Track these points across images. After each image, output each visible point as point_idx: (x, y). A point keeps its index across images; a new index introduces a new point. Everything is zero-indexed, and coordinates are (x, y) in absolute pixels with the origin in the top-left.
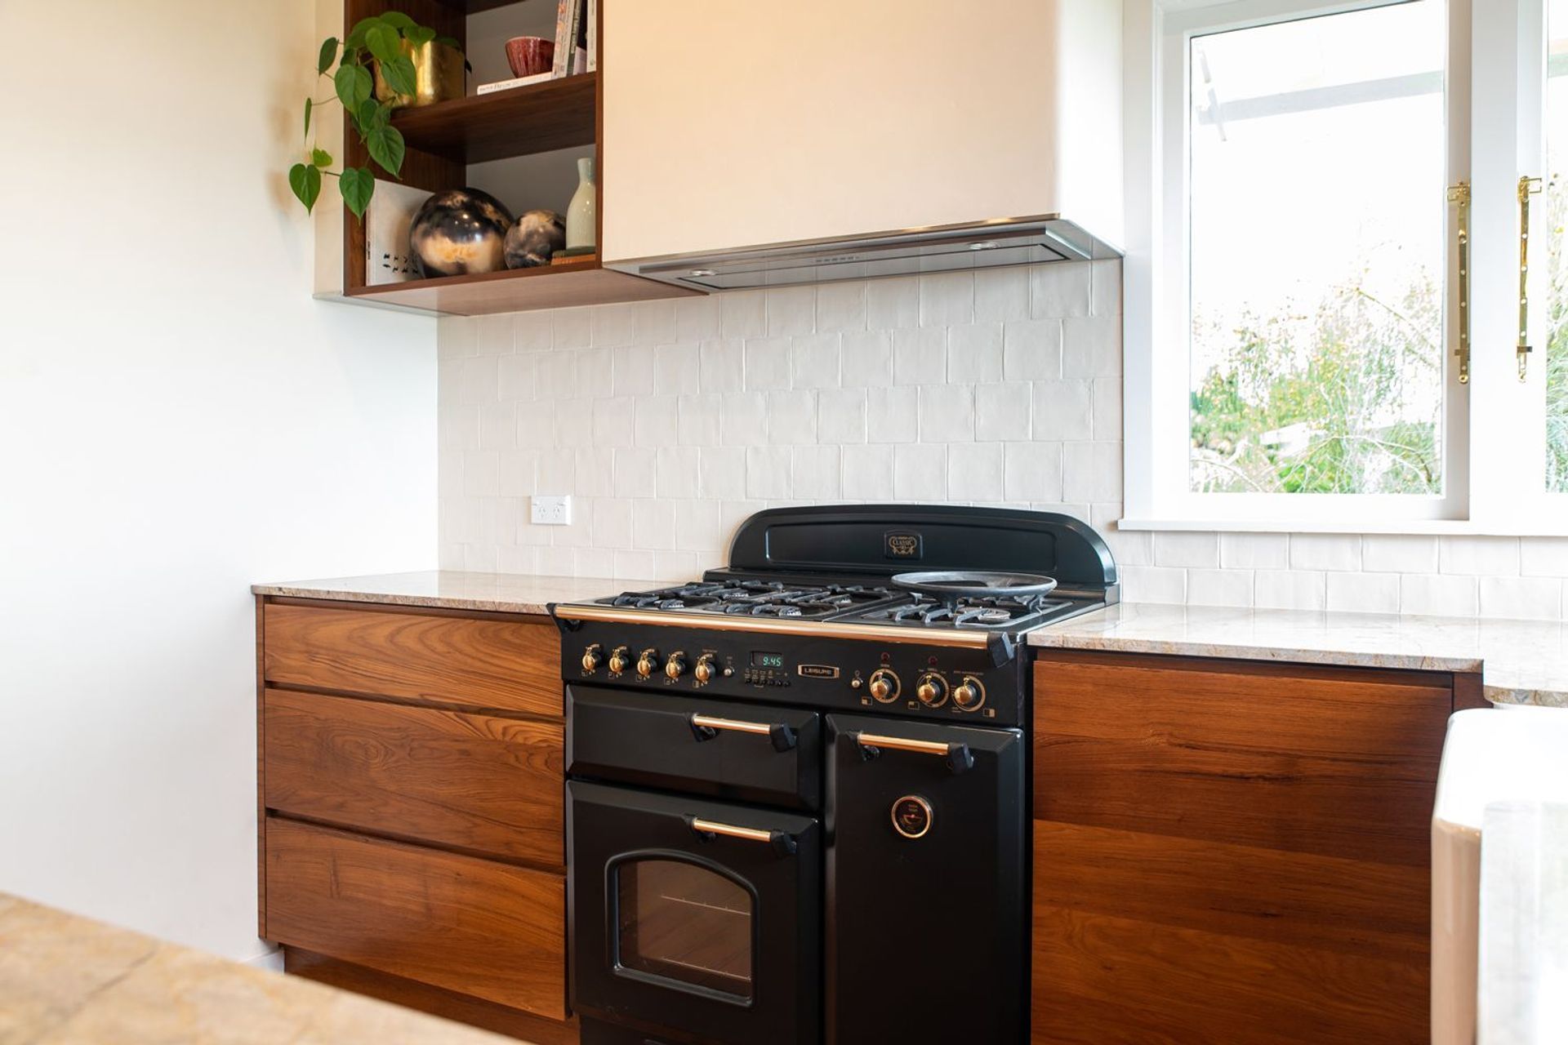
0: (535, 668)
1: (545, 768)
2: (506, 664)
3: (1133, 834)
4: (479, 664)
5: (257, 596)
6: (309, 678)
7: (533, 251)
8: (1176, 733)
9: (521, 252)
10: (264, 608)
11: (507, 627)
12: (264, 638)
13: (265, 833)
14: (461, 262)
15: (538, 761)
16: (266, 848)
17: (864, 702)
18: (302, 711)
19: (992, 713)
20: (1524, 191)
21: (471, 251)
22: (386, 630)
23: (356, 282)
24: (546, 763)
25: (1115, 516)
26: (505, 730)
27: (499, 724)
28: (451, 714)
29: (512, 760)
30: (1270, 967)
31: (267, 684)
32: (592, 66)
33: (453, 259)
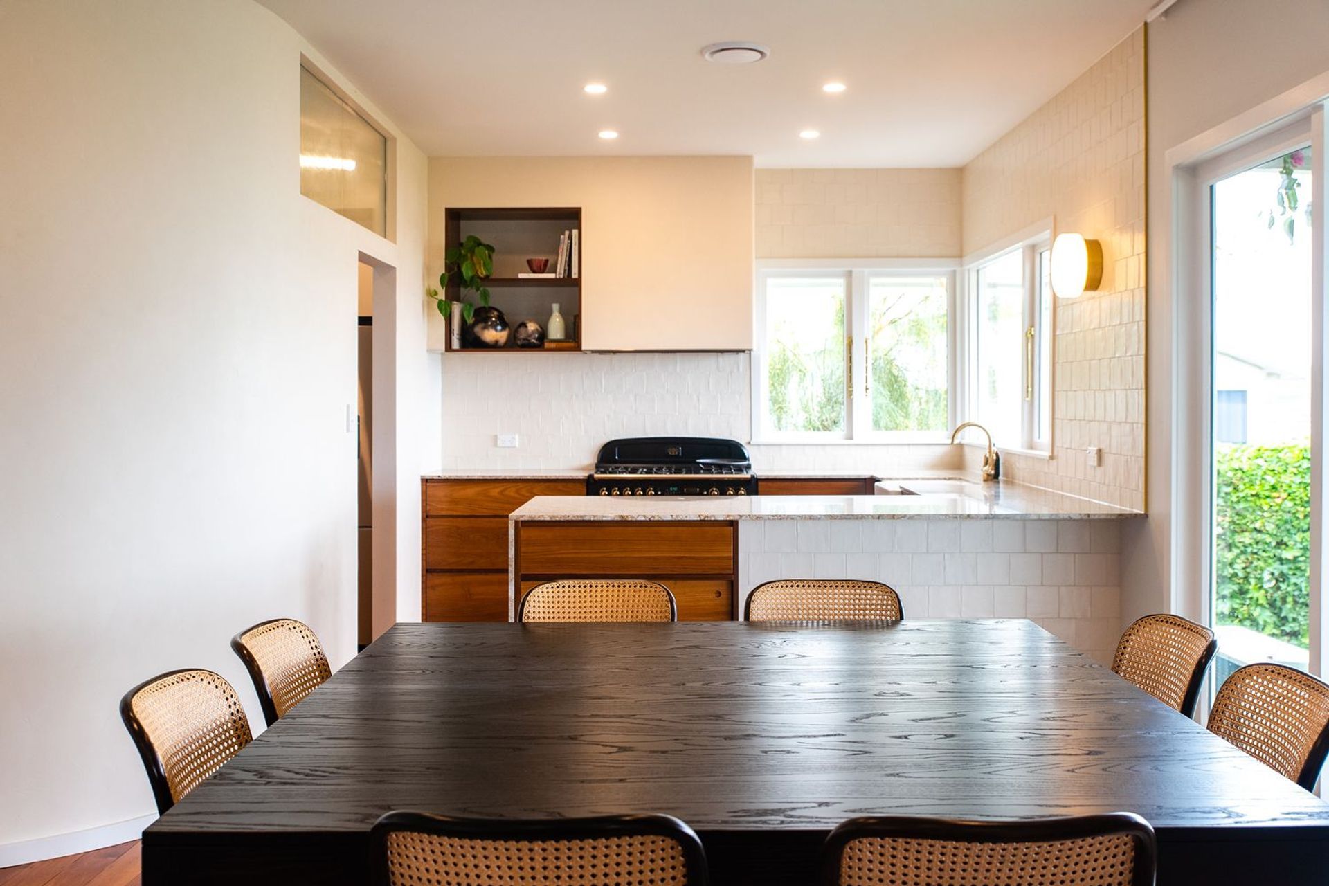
5: (422, 479)
6: (454, 512)
7: (534, 339)
9: (529, 338)
10: (426, 484)
11: (561, 485)
12: (426, 497)
13: (427, 580)
16: (427, 586)
18: (450, 526)
20: (866, 342)
21: (501, 335)
22: (497, 490)
23: (449, 348)
25: (748, 440)
31: (426, 516)
32: (575, 275)
33: (495, 339)
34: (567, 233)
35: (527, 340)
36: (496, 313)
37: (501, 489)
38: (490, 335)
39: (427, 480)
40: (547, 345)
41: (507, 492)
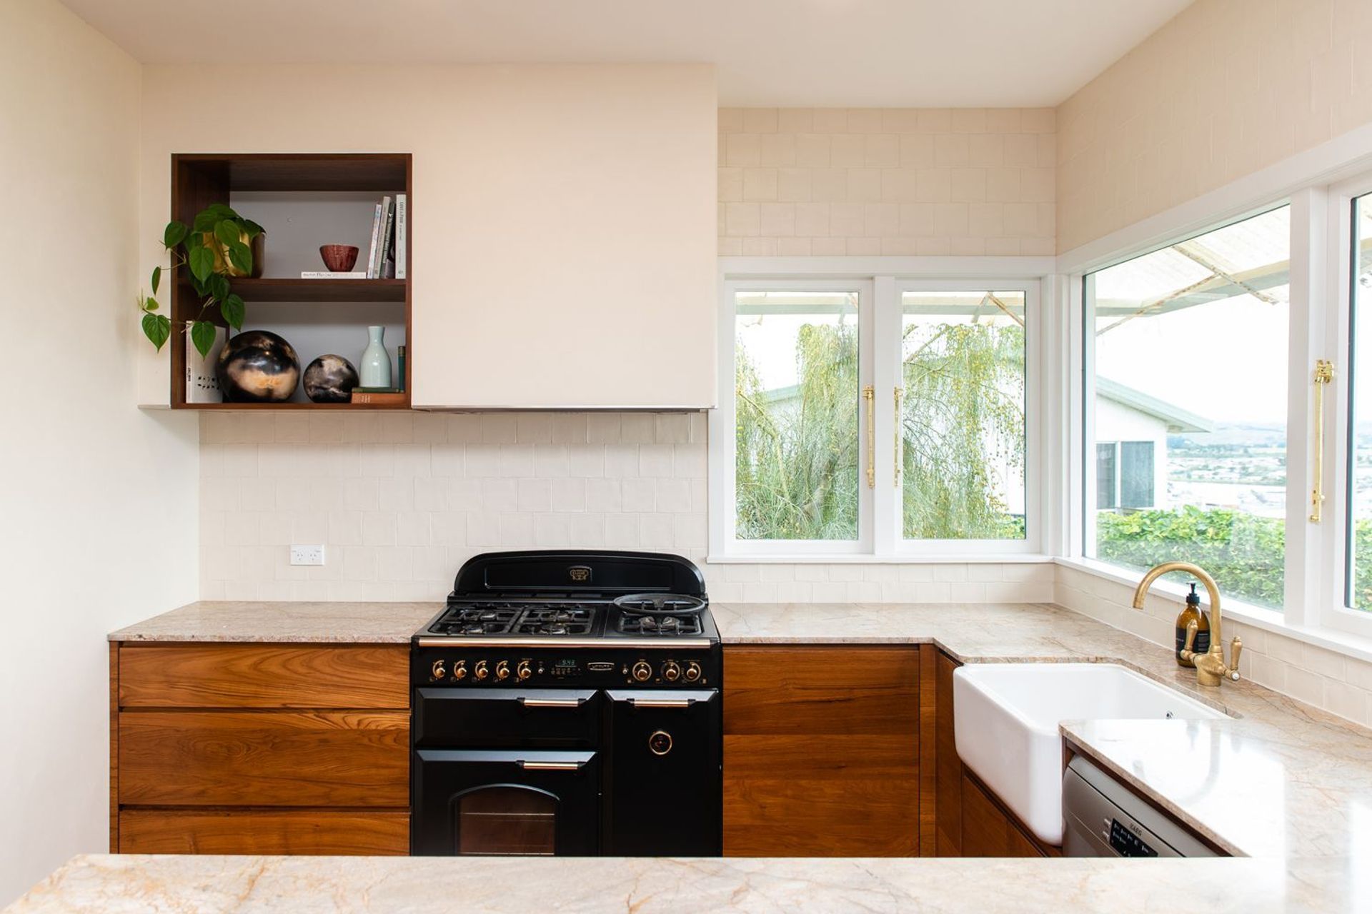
0: (385, 678)
1: (394, 744)
2: (362, 678)
3: (775, 736)
4: (338, 679)
5: (110, 642)
6: (169, 701)
7: (335, 387)
8: (797, 682)
9: (325, 386)
10: (119, 650)
11: (363, 653)
12: (119, 674)
13: (119, 824)
14: (270, 388)
15: (389, 740)
16: (119, 835)
17: (629, 681)
18: (161, 726)
19: (704, 681)
21: (278, 381)
22: (250, 661)
23: (179, 399)
24: (395, 740)
25: (705, 555)
26: (359, 723)
27: (353, 719)
28: (311, 715)
29: (366, 741)
30: (842, 792)
31: (119, 708)
32: (400, 274)
33: (265, 386)
34: (387, 200)
35: (321, 388)
36: (268, 342)
37: (255, 659)
38: (255, 379)
39: (121, 644)
40: (357, 398)
41: (264, 666)
